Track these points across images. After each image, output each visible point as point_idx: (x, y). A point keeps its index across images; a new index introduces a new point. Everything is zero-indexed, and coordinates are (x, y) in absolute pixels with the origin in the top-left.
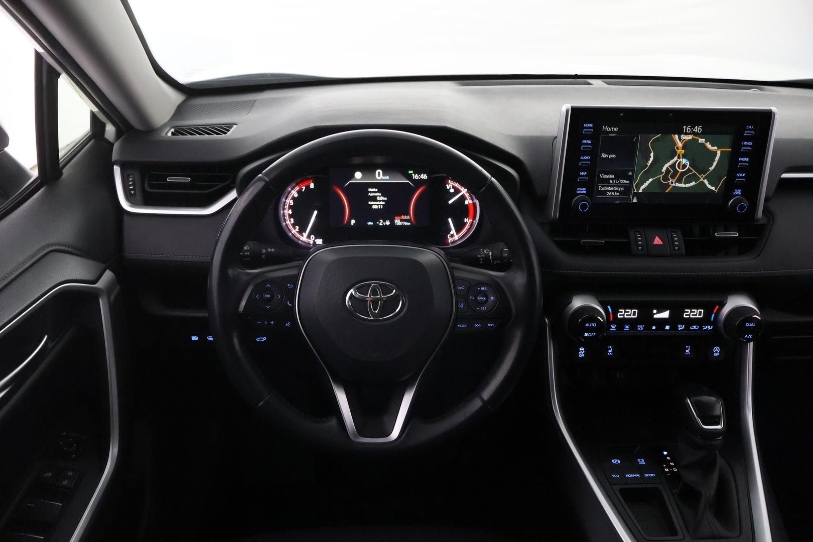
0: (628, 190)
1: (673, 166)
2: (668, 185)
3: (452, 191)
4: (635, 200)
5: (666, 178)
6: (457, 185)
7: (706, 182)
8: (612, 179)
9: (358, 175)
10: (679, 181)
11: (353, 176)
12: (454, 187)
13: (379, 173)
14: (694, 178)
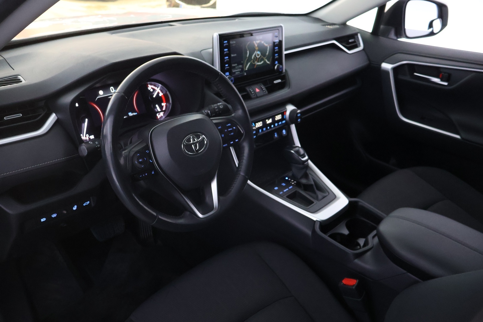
0: (242, 69)
1: (255, 56)
2: (255, 65)
3: (152, 90)
4: (245, 74)
5: (254, 62)
6: (153, 87)
7: (266, 60)
8: (237, 66)
9: (101, 92)
10: (258, 62)
11: (98, 94)
12: (152, 88)
13: (112, 89)
14: (262, 60)
